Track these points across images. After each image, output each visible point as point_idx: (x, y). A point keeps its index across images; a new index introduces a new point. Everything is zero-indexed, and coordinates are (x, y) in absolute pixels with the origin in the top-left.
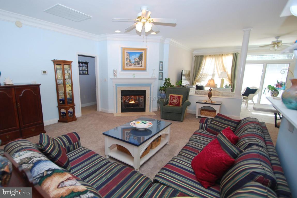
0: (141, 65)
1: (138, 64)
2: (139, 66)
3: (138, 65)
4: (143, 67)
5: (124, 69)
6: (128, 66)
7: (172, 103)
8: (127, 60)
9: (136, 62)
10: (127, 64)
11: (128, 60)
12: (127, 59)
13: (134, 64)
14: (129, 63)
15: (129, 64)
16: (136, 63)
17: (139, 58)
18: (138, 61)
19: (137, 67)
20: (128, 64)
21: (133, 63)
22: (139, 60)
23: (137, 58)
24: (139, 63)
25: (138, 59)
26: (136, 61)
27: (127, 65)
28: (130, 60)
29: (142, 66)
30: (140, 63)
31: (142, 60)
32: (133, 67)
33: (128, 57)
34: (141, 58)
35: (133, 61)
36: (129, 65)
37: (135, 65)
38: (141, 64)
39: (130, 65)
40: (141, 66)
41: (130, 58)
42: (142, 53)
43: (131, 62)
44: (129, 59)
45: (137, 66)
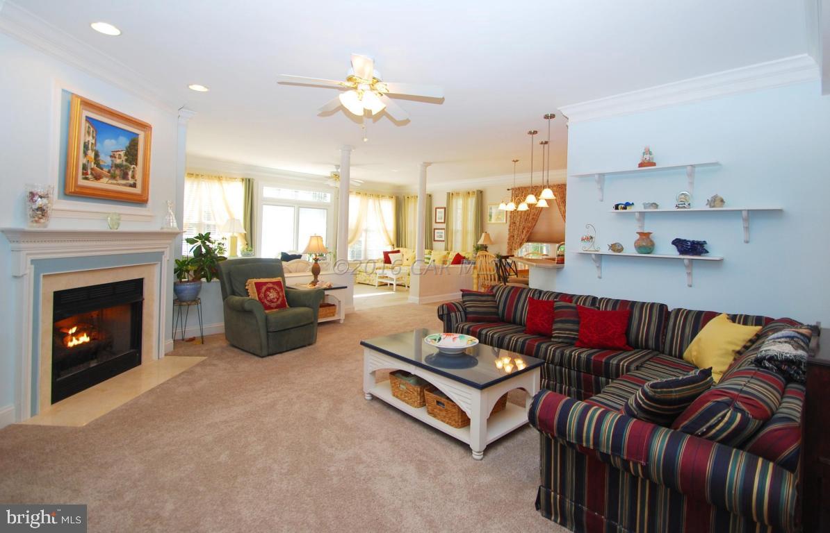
0: (131, 181)
1: (125, 176)
2: (125, 185)
3: (124, 182)
4: (138, 190)
5: (73, 192)
6: (90, 176)
7: (268, 304)
8: (85, 154)
9: (117, 166)
10: (85, 167)
11: (91, 154)
12: (86, 147)
13: (109, 172)
14: (93, 165)
15: (92, 169)
16: (118, 172)
17: (126, 155)
18: (125, 163)
20: (89, 172)
21: (106, 170)
22: (126, 160)
23: (122, 154)
24: (127, 174)
25: (124, 158)
26: (118, 161)
27: (83, 174)
28: (97, 155)
29: (134, 186)
30: (130, 173)
31: (137, 164)
32: (104, 184)
33: (91, 140)
34: (132, 153)
35: (106, 160)
36: (92, 174)
37: (113, 177)
38: (133, 177)
39: (97, 178)
40: (131, 186)
41: (98, 147)
42: (138, 135)
43: (101, 163)
44: (92, 150)
45: (119, 184)
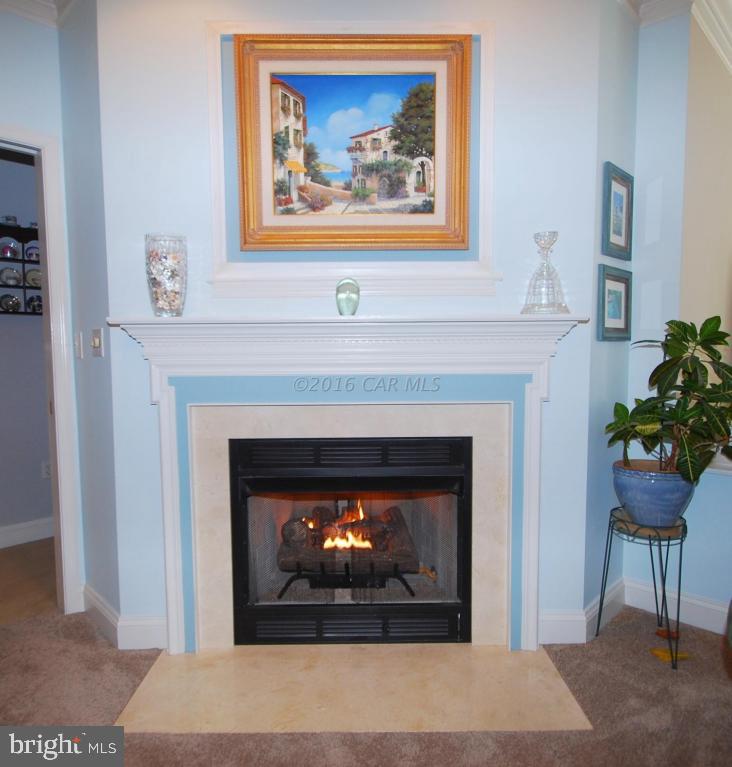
0: (416, 199)
1: (395, 188)
2: (398, 210)
4: (437, 219)
5: (252, 240)
6: (296, 205)
8: (279, 157)
9: (370, 170)
10: (281, 189)
11: (295, 156)
12: (279, 143)
13: (348, 187)
14: (302, 179)
15: (301, 188)
16: (373, 183)
17: (394, 136)
18: (392, 158)
19: (382, 214)
20: (294, 195)
21: (337, 185)
22: (397, 150)
23: (383, 136)
24: (402, 183)
25: (388, 145)
26: (372, 157)
28: (310, 155)
29: (428, 208)
30: (411, 180)
31: (431, 153)
32: (339, 214)
33: (293, 124)
36: (301, 197)
37: (361, 197)
38: (421, 187)
39: (315, 206)
40: (415, 210)
43: (325, 171)
44: (297, 145)
45: (377, 211)
